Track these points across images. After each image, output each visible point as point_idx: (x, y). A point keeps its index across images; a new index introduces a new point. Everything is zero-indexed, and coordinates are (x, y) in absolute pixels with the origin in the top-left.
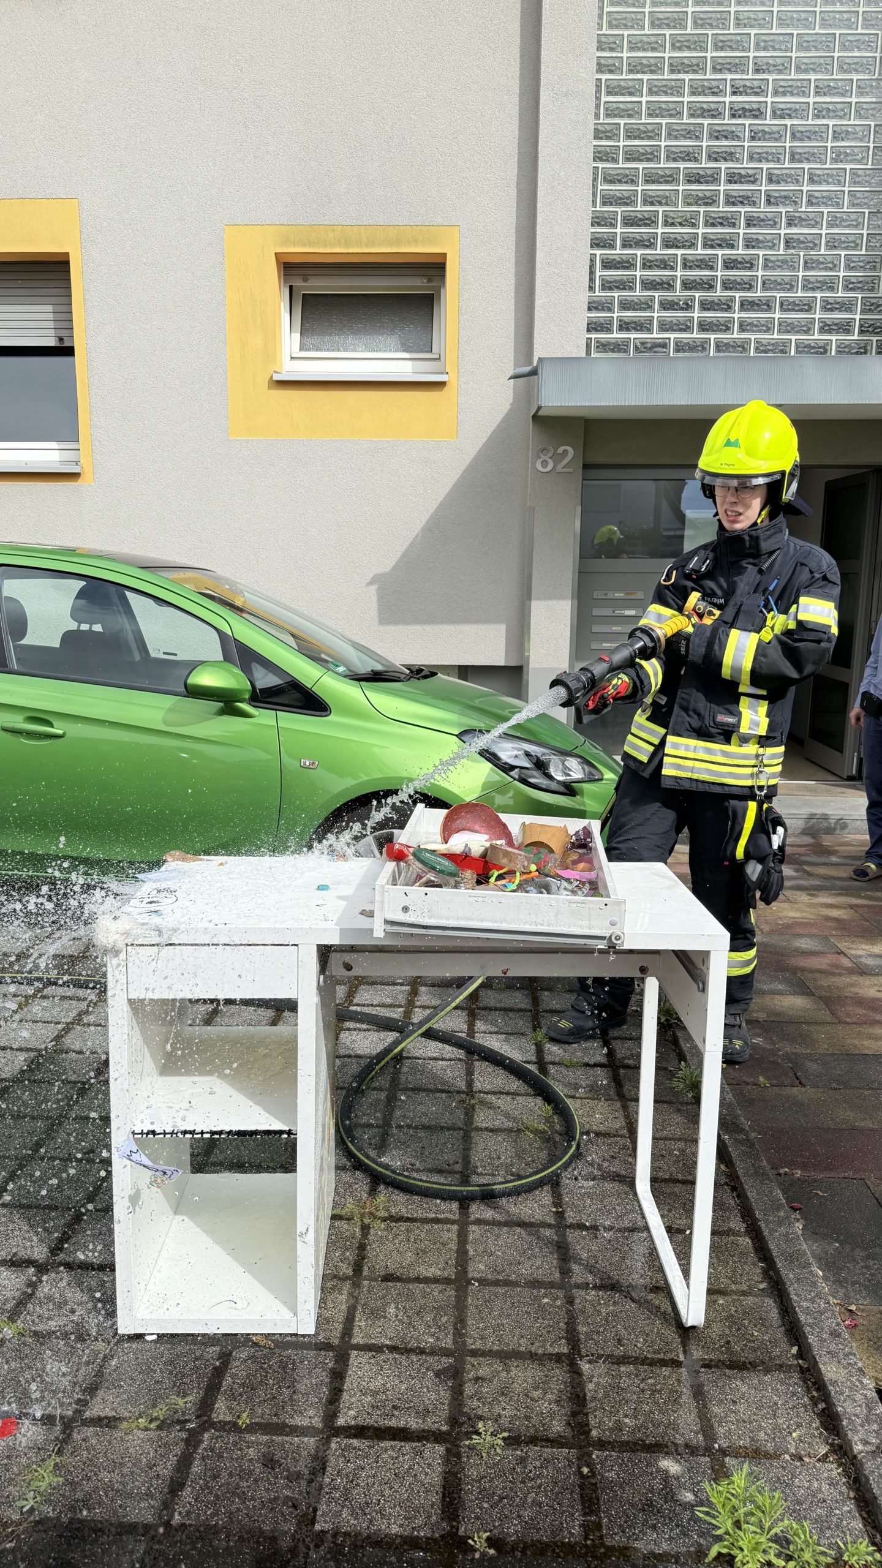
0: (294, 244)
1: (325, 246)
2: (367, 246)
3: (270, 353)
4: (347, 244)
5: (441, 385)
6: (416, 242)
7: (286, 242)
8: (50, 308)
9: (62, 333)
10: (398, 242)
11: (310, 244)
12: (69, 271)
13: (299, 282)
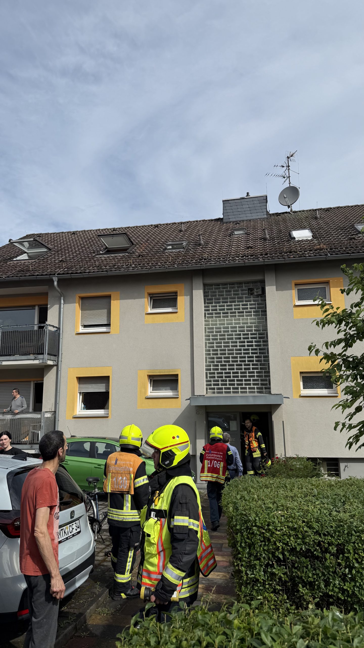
0: (151, 373)
1: (156, 373)
2: (164, 373)
3: (146, 392)
4: (160, 373)
5: (177, 398)
6: (173, 372)
7: (149, 373)
8: (105, 385)
9: (107, 389)
10: (169, 372)
11: (153, 373)
12: (110, 379)
13: (152, 378)
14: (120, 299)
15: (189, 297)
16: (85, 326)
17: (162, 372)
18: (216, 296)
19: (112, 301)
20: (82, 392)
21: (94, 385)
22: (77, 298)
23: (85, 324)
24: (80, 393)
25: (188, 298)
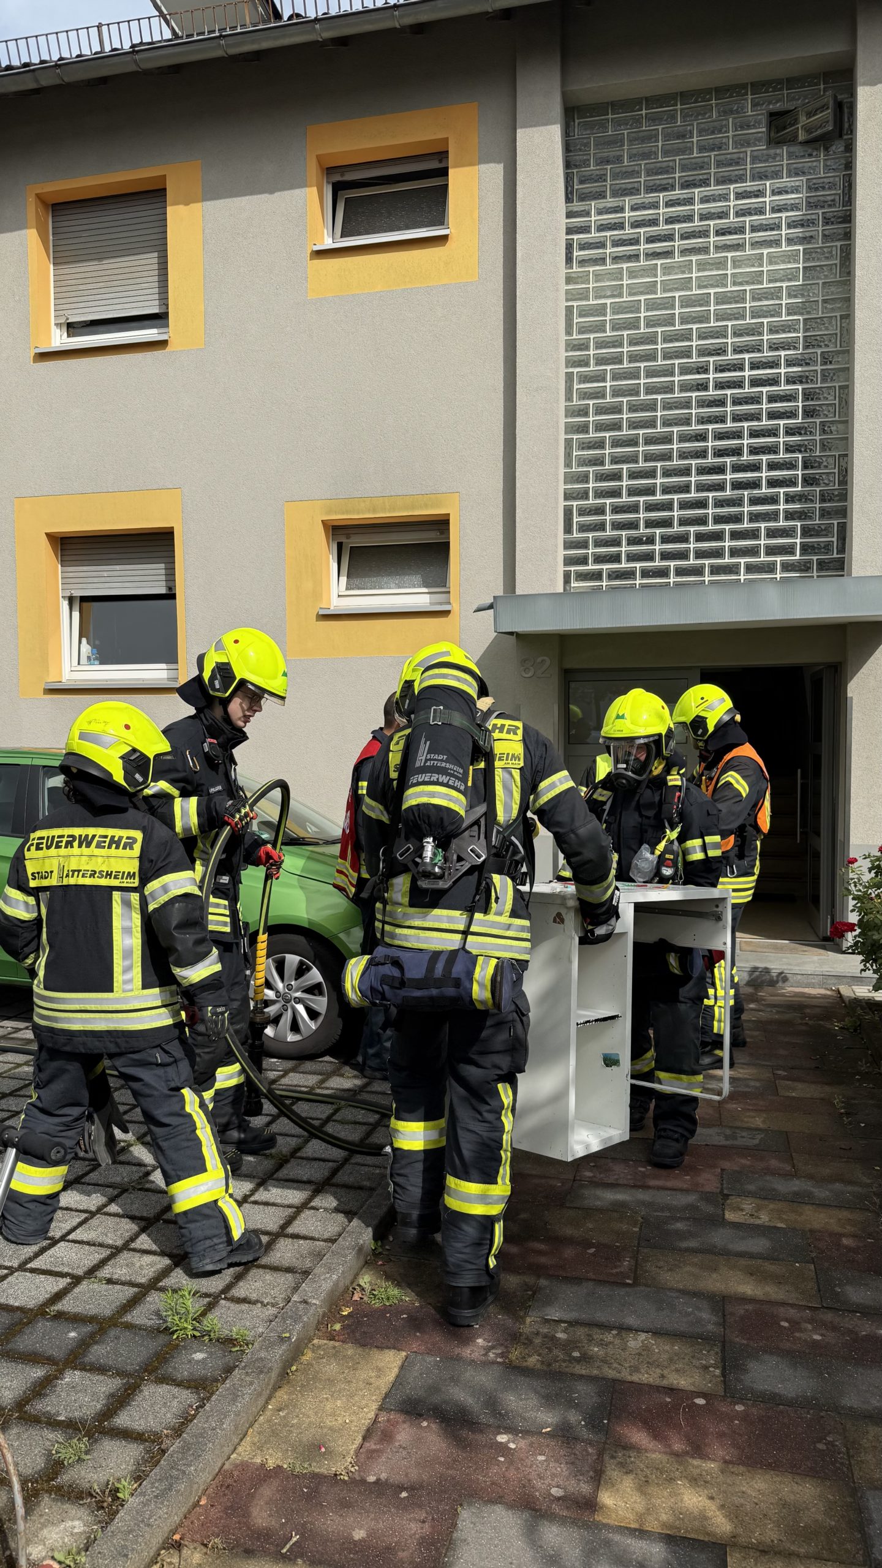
0: (336, 513)
1: (358, 513)
2: (389, 511)
3: (318, 593)
4: (374, 511)
5: (446, 613)
6: (426, 506)
7: (329, 512)
8: (162, 566)
9: (168, 584)
10: (413, 508)
11: (347, 512)
12: (173, 539)
13: (343, 540)
14: (205, 199)
15: (500, 168)
16: (72, 328)
17: (384, 510)
18: (619, 159)
19: (170, 210)
20: (78, 593)
21: (118, 567)
22: (32, 208)
23: (73, 319)
24: (71, 600)
25: (495, 172)
